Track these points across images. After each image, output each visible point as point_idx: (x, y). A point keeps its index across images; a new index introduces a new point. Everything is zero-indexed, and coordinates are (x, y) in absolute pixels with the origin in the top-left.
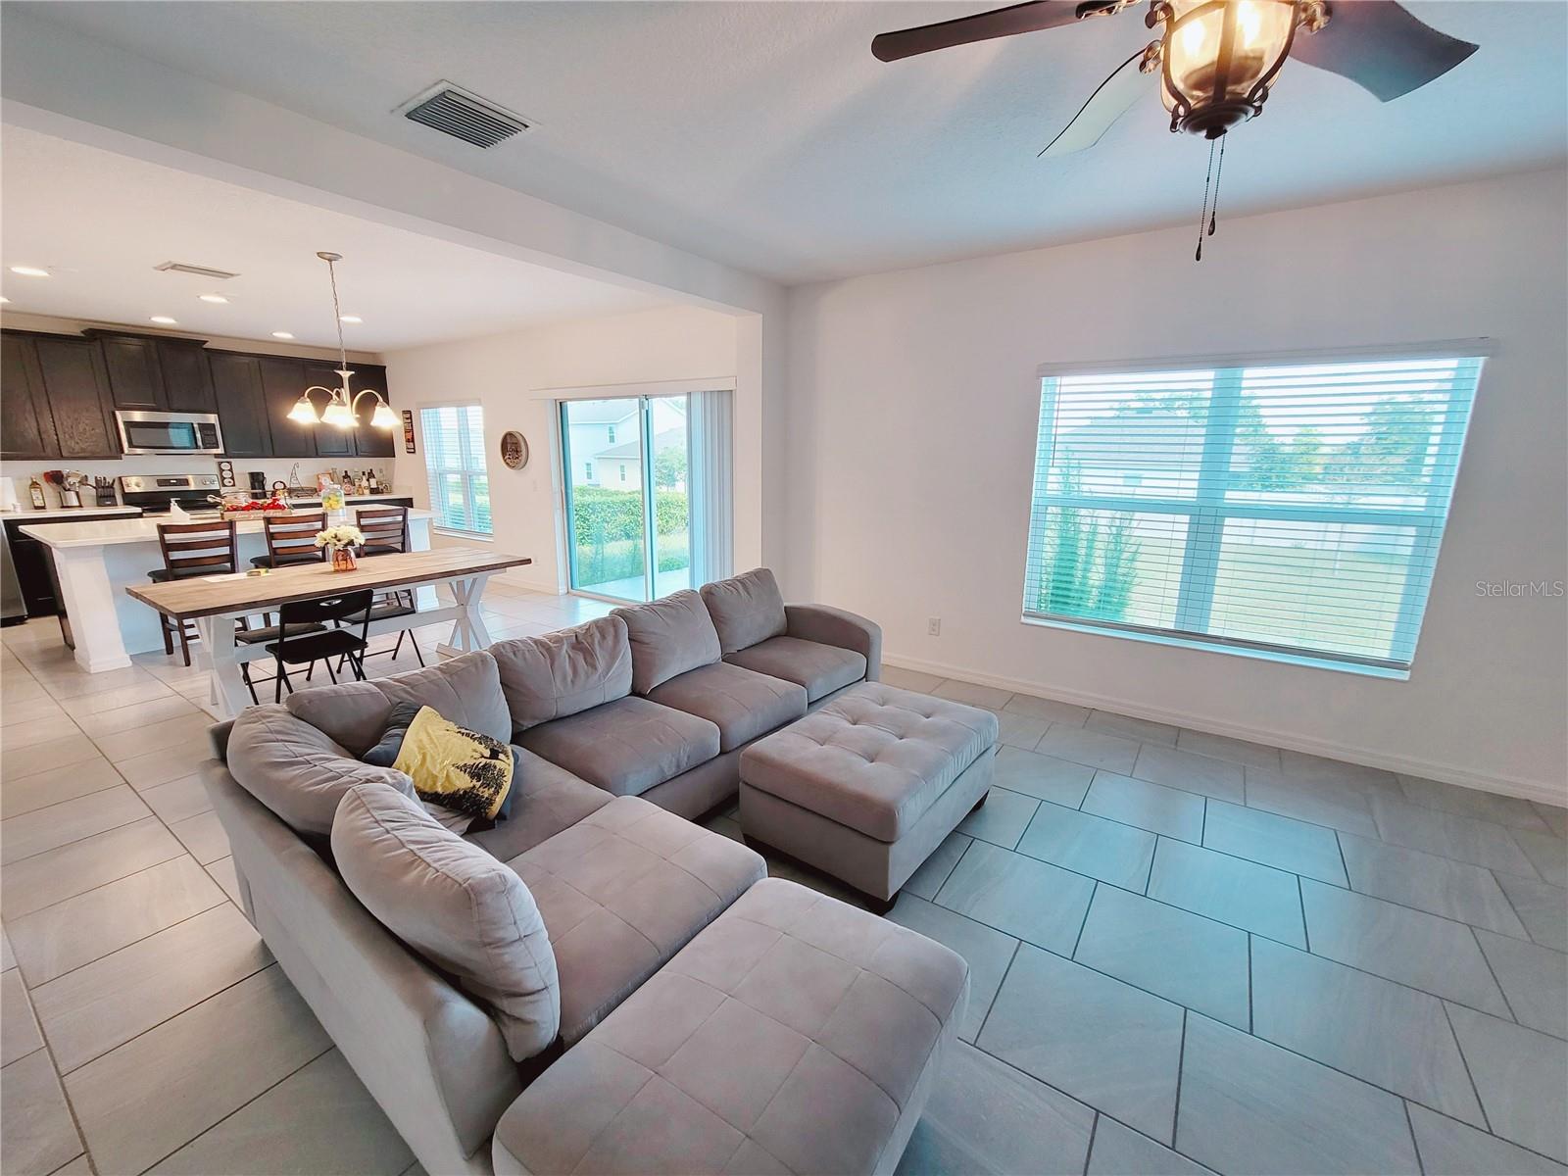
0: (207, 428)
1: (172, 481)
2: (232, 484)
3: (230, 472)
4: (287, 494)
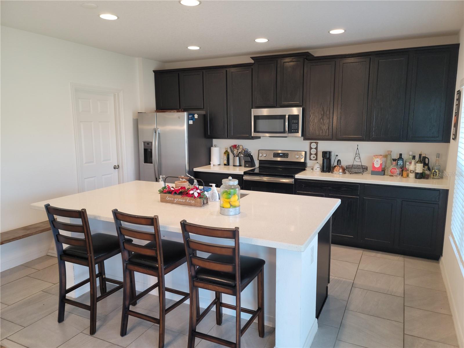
0: (293, 118)
1: (280, 154)
2: (315, 158)
3: (315, 150)
4: (341, 171)
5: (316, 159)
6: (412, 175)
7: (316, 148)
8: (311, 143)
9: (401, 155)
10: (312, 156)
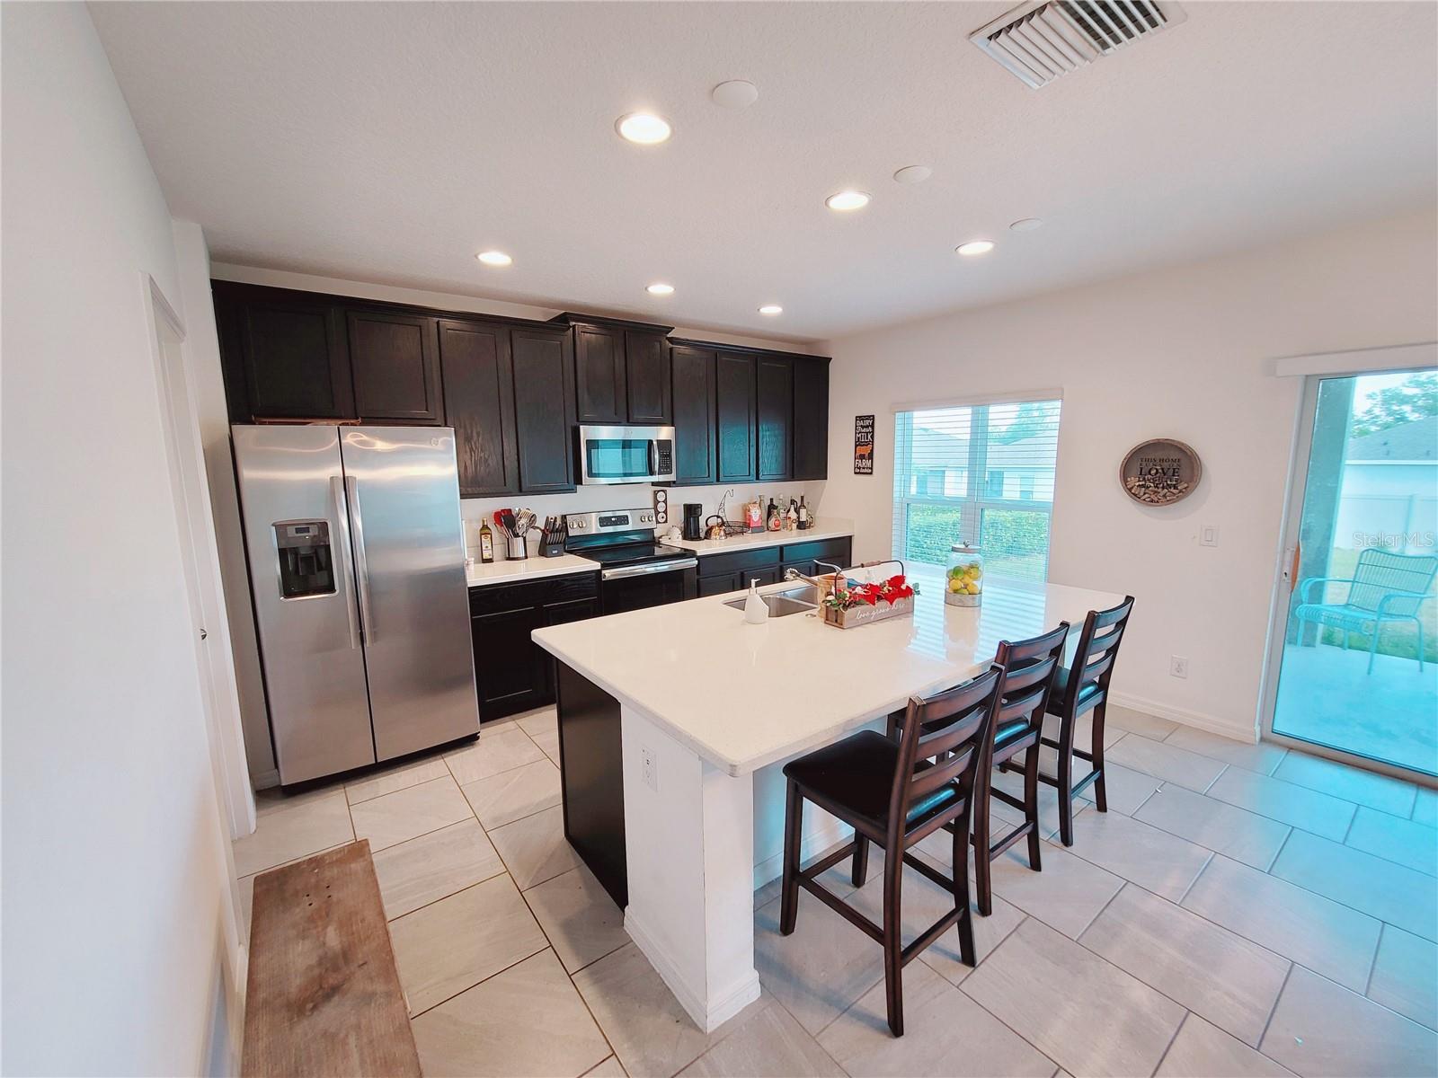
0: (664, 445)
1: (613, 519)
2: (664, 519)
3: (664, 504)
4: (722, 533)
5: (666, 521)
6: (794, 526)
7: (665, 502)
8: (656, 493)
9: (772, 500)
10: (660, 515)
